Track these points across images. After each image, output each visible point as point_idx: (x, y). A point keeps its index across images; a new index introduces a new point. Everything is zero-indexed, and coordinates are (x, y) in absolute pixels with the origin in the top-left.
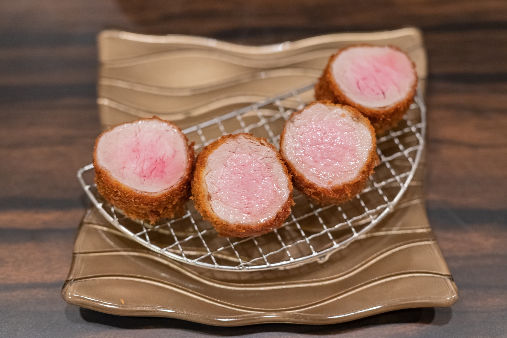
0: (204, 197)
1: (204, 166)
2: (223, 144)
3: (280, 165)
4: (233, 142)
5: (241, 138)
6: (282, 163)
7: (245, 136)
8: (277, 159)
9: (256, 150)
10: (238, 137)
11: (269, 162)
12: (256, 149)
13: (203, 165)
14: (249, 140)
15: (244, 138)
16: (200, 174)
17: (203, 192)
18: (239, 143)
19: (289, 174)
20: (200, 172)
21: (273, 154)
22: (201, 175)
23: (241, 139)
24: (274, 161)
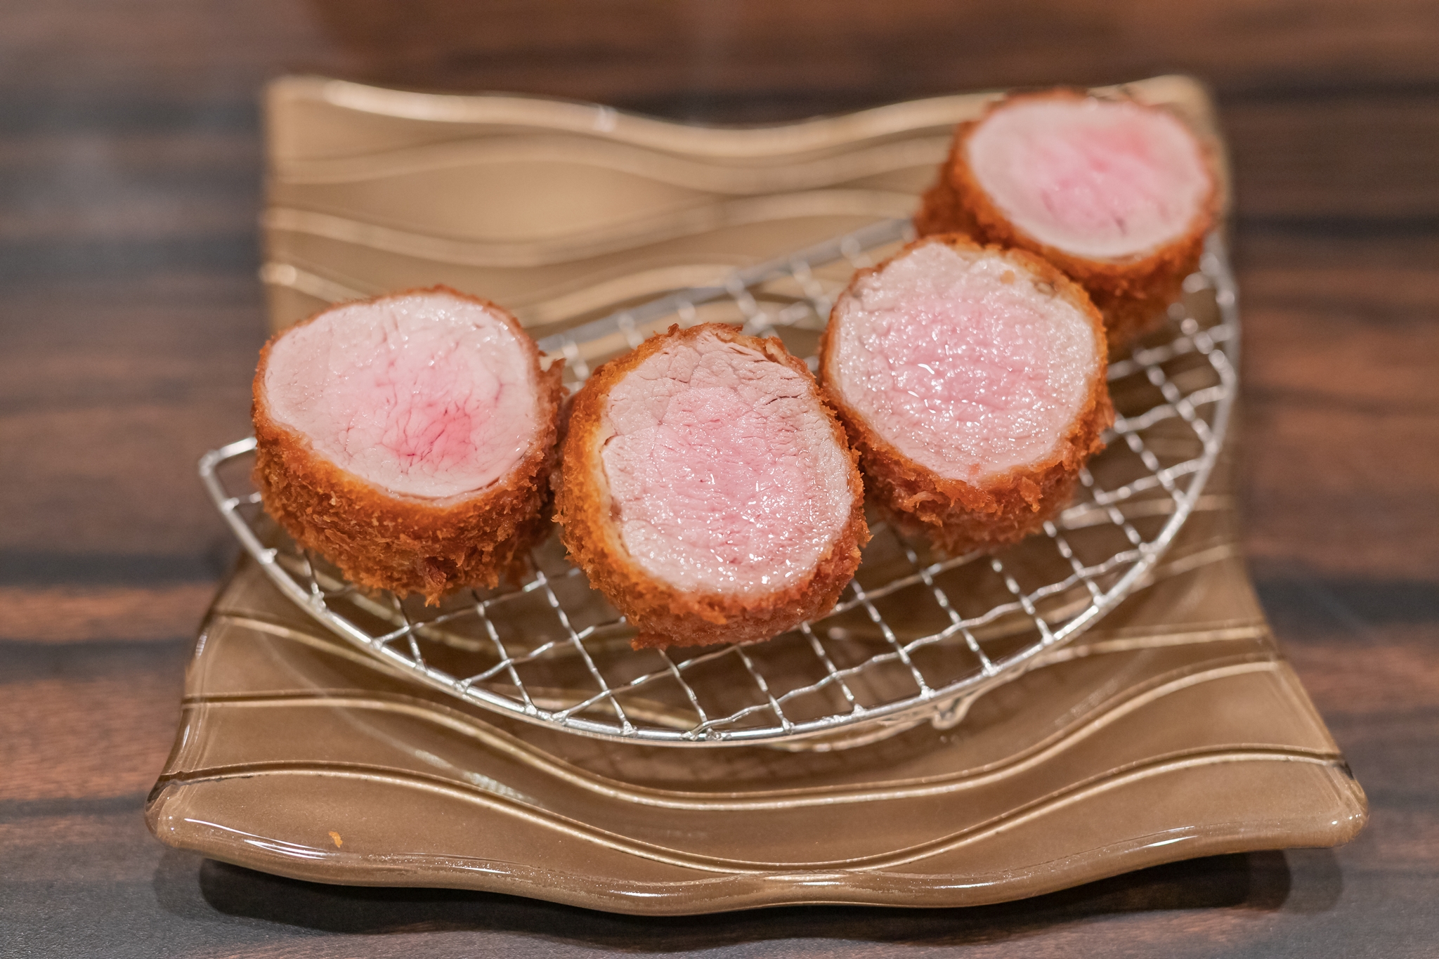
0: (598, 510)
1: (598, 419)
2: (653, 356)
3: (823, 419)
4: (682, 348)
5: (707, 337)
6: (828, 415)
7: (720, 332)
8: (815, 403)
9: (751, 375)
10: (698, 334)
11: (791, 410)
12: (750, 371)
13: (594, 417)
14: (732, 344)
15: (715, 338)
16: (584, 443)
17: (595, 494)
18: (701, 354)
19: (850, 448)
20: (586, 435)
21: (803, 387)
22: (588, 444)
23: (705, 342)
24: (805, 407)
